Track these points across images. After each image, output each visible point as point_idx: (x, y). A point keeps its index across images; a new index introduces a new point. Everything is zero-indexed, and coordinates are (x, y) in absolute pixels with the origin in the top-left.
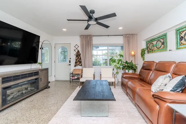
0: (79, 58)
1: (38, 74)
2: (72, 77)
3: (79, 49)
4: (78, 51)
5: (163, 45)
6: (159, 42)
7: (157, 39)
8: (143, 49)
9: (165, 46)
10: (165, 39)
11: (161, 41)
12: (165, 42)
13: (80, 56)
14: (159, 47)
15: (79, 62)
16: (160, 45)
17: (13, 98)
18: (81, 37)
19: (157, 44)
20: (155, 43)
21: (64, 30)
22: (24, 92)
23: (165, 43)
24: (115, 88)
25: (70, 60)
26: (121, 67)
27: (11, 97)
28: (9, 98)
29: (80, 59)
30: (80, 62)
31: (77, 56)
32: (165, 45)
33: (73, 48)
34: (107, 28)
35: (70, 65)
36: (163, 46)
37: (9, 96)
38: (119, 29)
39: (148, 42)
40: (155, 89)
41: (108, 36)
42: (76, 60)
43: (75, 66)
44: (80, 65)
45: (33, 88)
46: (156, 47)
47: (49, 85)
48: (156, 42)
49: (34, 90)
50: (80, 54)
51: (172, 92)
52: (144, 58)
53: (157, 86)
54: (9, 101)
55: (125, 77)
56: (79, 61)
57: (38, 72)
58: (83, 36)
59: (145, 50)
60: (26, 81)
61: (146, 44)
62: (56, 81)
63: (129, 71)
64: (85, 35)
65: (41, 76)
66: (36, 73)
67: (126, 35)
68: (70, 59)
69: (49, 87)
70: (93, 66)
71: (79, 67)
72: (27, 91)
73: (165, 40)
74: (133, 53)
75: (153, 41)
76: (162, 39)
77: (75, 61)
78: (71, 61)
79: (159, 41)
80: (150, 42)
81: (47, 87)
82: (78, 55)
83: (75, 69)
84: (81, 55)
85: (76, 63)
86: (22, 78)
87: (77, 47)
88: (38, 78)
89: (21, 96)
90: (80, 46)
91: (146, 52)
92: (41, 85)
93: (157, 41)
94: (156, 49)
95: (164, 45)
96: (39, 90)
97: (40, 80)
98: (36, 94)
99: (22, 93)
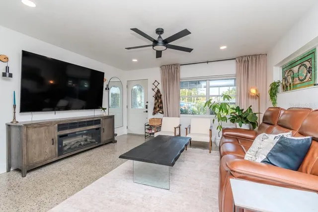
0: (159, 101)
1: (100, 123)
2: (149, 129)
3: (160, 87)
4: (158, 91)
5: (309, 73)
6: (303, 67)
7: (299, 62)
8: (274, 84)
9: (313, 75)
10: (313, 60)
11: (306, 67)
12: (313, 67)
13: (160, 98)
14: (303, 78)
15: (159, 107)
16: (305, 75)
17: (69, 148)
18: (162, 69)
19: (300, 73)
20: (296, 69)
21: (135, 60)
22: (82, 143)
23: (313, 70)
24: (210, 152)
25: (147, 104)
26: (228, 116)
27: (68, 147)
28: (65, 149)
29: (161, 102)
30: (161, 108)
31: (156, 99)
32: (313, 73)
33: (151, 87)
34: (190, 52)
35: (147, 112)
36: (309, 75)
37: (66, 145)
38: (221, 50)
39: (286, 69)
40: (249, 157)
41: (207, 62)
42: (155, 104)
43: (154, 114)
44: (161, 112)
45: (94, 140)
46: (297, 79)
47: (116, 138)
48: (298, 67)
49: (94, 142)
50: (161, 95)
51: (263, 164)
52: (275, 100)
53: (252, 152)
54: (66, 151)
55: (227, 134)
56: (158, 105)
57: (100, 120)
58: (165, 66)
59: (278, 86)
60: (85, 130)
61: (283, 73)
62: (129, 134)
63: (241, 126)
64: (167, 64)
65: (104, 125)
66: (97, 121)
67: (242, 57)
68: (147, 102)
69: (116, 142)
70: (181, 115)
71: (159, 116)
72: (86, 143)
73: (313, 63)
74: (253, 91)
75: (293, 66)
76: (307, 61)
77: (153, 106)
78: (148, 107)
79: (302, 65)
80: (288, 68)
81: (112, 141)
82: (158, 97)
83: (154, 119)
84: (163, 97)
85: (155, 108)
86: (80, 126)
87: (156, 84)
88: (100, 128)
89: (79, 147)
90: (160, 83)
91: (280, 88)
92: (104, 137)
93: (300, 66)
94: (298, 82)
95: (311, 75)
96: (101, 144)
97: (102, 131)
98: (97, 149)
99: (80, 144)
